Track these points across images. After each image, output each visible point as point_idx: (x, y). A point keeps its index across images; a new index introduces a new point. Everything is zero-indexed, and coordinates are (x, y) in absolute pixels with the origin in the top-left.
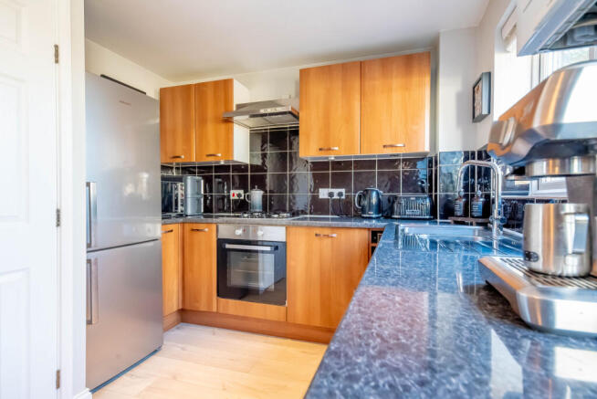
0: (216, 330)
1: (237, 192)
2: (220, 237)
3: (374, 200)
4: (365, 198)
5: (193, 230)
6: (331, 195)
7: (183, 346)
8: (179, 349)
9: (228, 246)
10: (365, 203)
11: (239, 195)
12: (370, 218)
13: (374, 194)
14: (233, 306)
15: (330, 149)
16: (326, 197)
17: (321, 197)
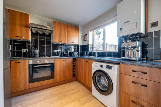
0: (28, 94)
1: (25, 50)
2: (29, 64)
3: (68, 53)
4: (66, 53)
5: (16, 63)
6: (58, 52)
7: (21, 103)
8: (20, 105)
9: (34, 66)
10: (67, 53)
11: (26, 51)
12: (68, 56)
13: (68, 51)
14: (35, 84)
15: (61, 41)
16: (56, 52)
17: (55, 52)
